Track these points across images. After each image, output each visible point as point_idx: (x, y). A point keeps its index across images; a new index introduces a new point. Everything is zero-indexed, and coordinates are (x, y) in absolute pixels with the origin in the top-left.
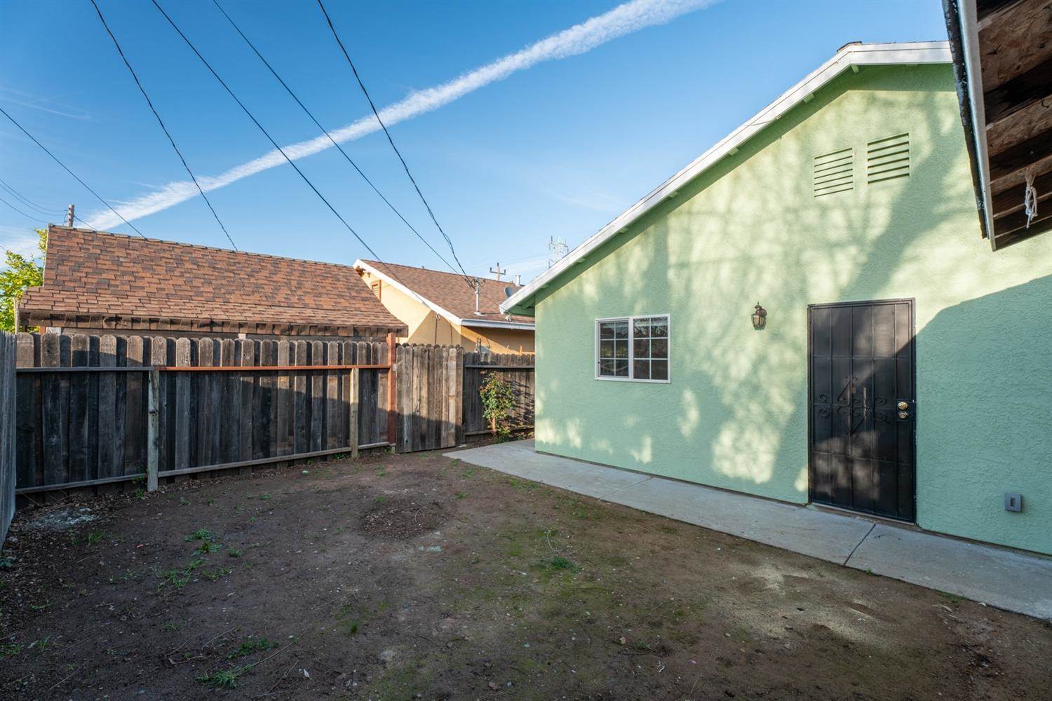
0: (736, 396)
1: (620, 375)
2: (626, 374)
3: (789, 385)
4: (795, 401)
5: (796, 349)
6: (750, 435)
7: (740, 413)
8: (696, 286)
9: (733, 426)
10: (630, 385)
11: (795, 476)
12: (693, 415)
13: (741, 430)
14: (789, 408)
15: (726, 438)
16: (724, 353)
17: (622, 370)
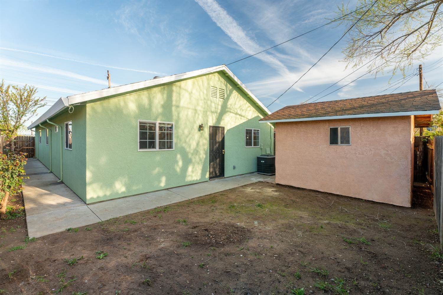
0: (192, 154)
1: (151, 148)
2: (154, 147)
3: (204, 150)
4: (206, 154)
5: (206, 139)
6: (196, 166)
7: (194, 160)
8: (181, 115)
9: (192, 164)
10: (157, 152)
11: (205, 175)
12: (180, 163)
13: (194, 165)
14: (204, 156)
15: (190, 169)
16: (190, 140)
17: (152, 145)
